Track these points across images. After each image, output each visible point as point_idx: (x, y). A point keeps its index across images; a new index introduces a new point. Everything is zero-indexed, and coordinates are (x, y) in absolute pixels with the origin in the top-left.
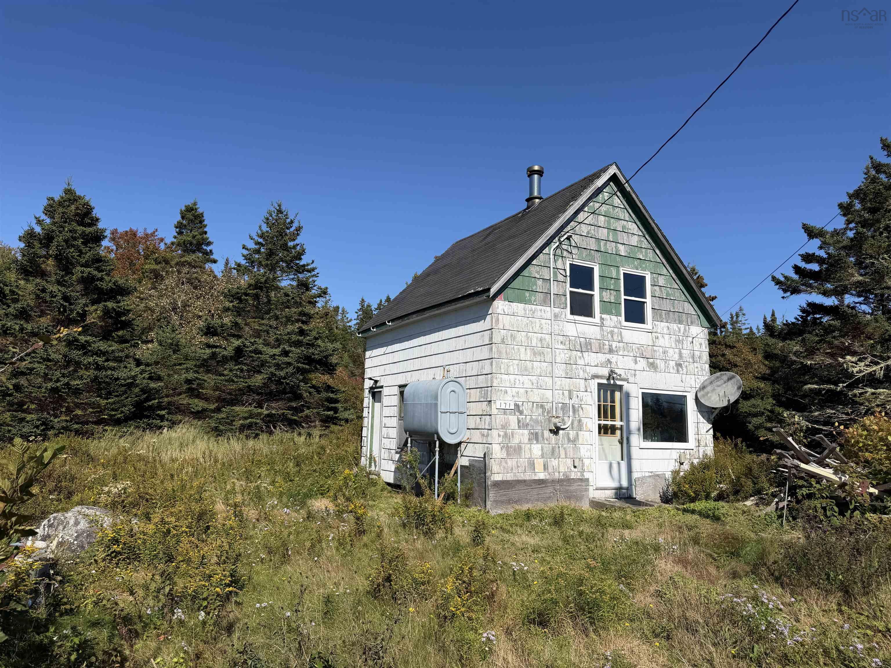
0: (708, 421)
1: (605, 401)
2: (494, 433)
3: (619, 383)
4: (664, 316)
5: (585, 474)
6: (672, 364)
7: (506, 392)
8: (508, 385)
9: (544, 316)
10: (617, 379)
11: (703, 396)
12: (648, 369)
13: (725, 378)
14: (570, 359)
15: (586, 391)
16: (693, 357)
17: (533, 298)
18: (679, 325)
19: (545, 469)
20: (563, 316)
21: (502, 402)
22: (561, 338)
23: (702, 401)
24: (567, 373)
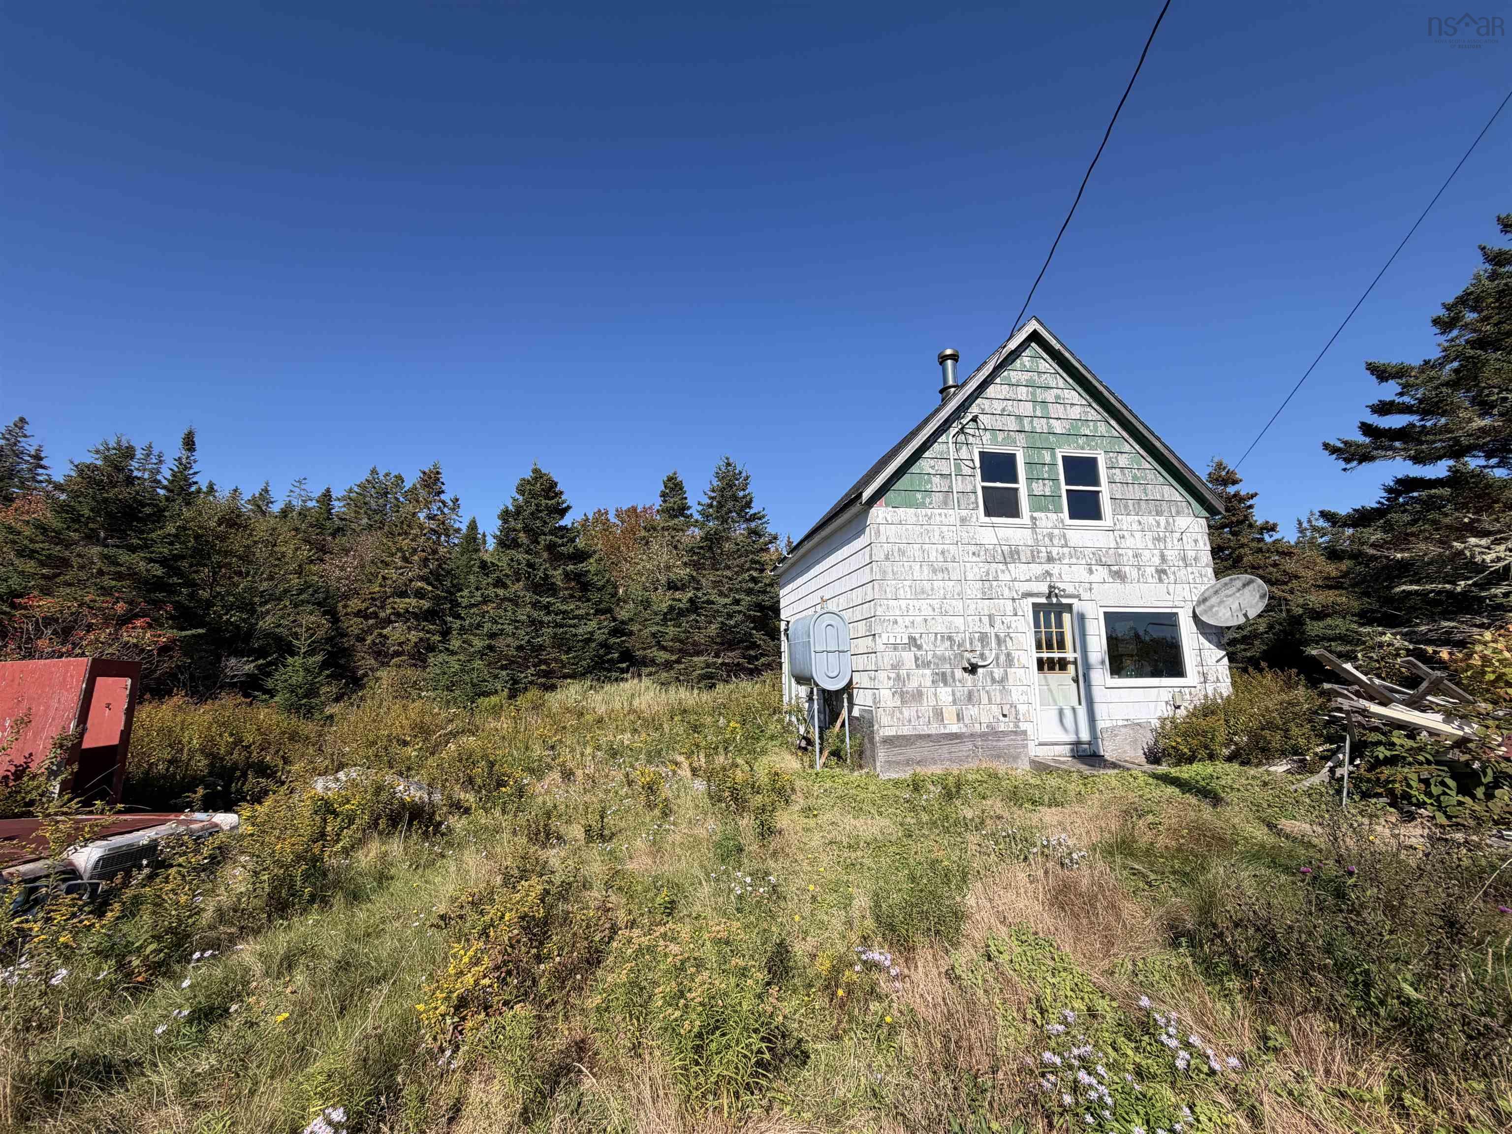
0: (1219, 646)
1: (1048, 625)
2: (882, 675)
3: (1064, 601)
4: (1131, 508)
5: (1020, 724)
6: (1150, 570)
7: (896, 622)
8: (898, 613)
9: (945, 521)
10: (1062, 596)
11: (1205, 612)
12: (1111, 580)
13: (1239, 584)
14: (988, 574)
15: (1016, 615)
16: (1184, 559)
17: (928, 500)
18: (1157, 518)
19: (959, 720)
20: (974, 519)
21: (891, 635)
22: (973, 548)
23: (1204, 618)
24: (984, 593)
